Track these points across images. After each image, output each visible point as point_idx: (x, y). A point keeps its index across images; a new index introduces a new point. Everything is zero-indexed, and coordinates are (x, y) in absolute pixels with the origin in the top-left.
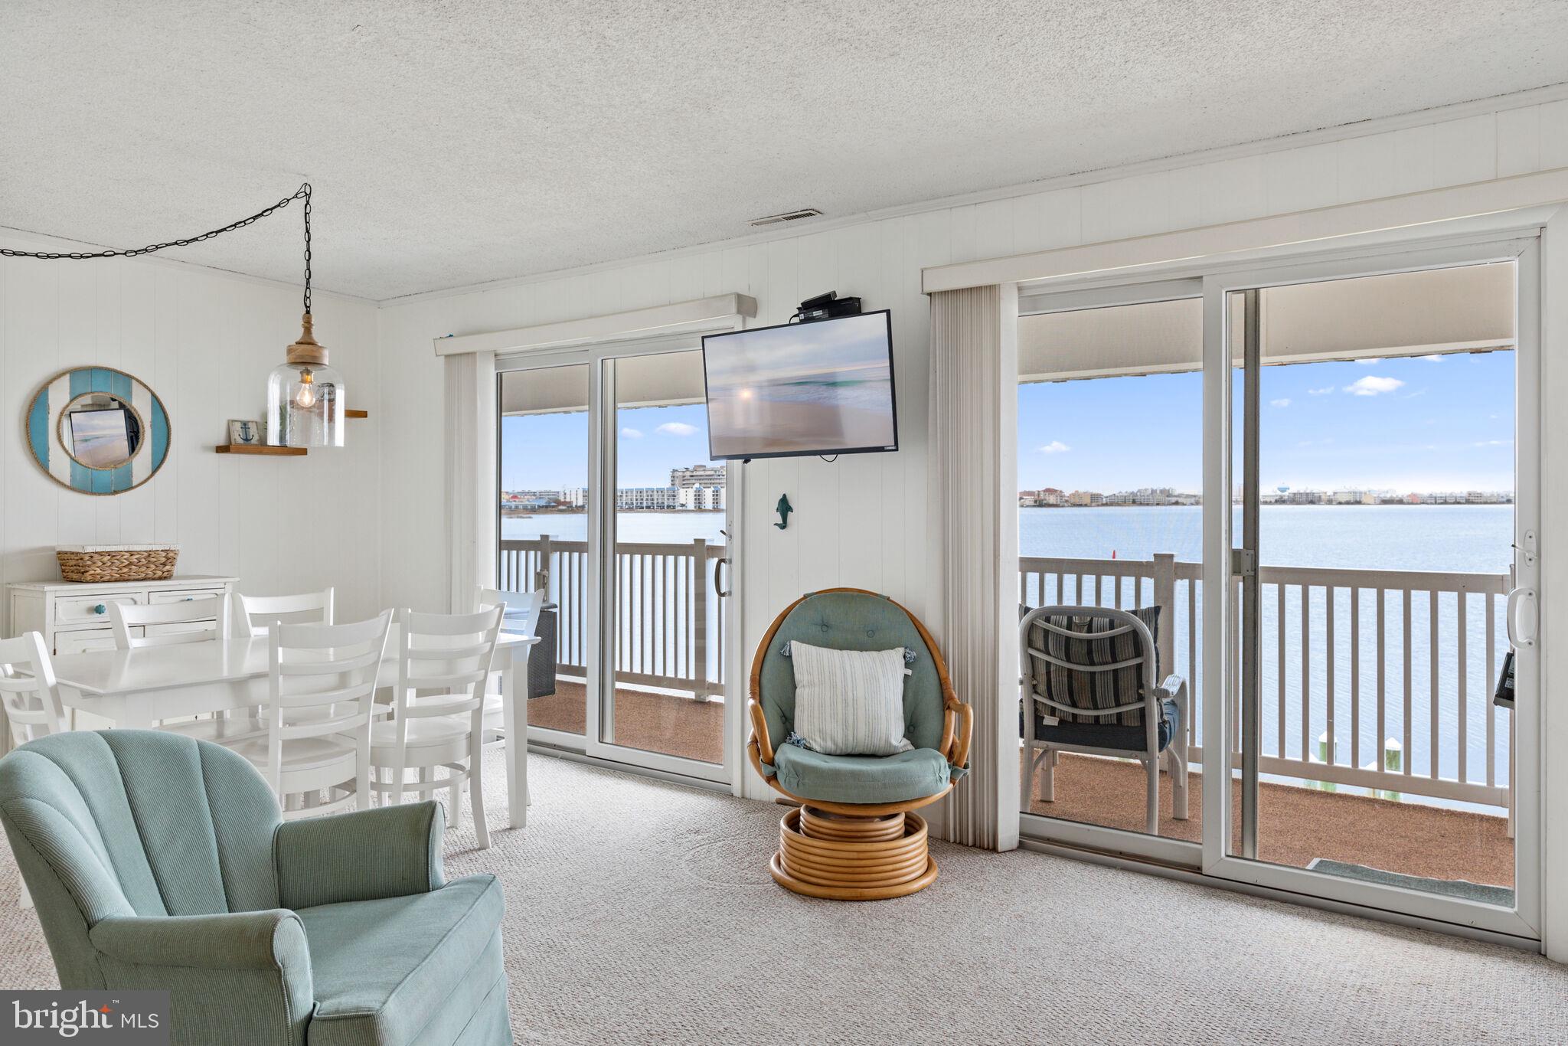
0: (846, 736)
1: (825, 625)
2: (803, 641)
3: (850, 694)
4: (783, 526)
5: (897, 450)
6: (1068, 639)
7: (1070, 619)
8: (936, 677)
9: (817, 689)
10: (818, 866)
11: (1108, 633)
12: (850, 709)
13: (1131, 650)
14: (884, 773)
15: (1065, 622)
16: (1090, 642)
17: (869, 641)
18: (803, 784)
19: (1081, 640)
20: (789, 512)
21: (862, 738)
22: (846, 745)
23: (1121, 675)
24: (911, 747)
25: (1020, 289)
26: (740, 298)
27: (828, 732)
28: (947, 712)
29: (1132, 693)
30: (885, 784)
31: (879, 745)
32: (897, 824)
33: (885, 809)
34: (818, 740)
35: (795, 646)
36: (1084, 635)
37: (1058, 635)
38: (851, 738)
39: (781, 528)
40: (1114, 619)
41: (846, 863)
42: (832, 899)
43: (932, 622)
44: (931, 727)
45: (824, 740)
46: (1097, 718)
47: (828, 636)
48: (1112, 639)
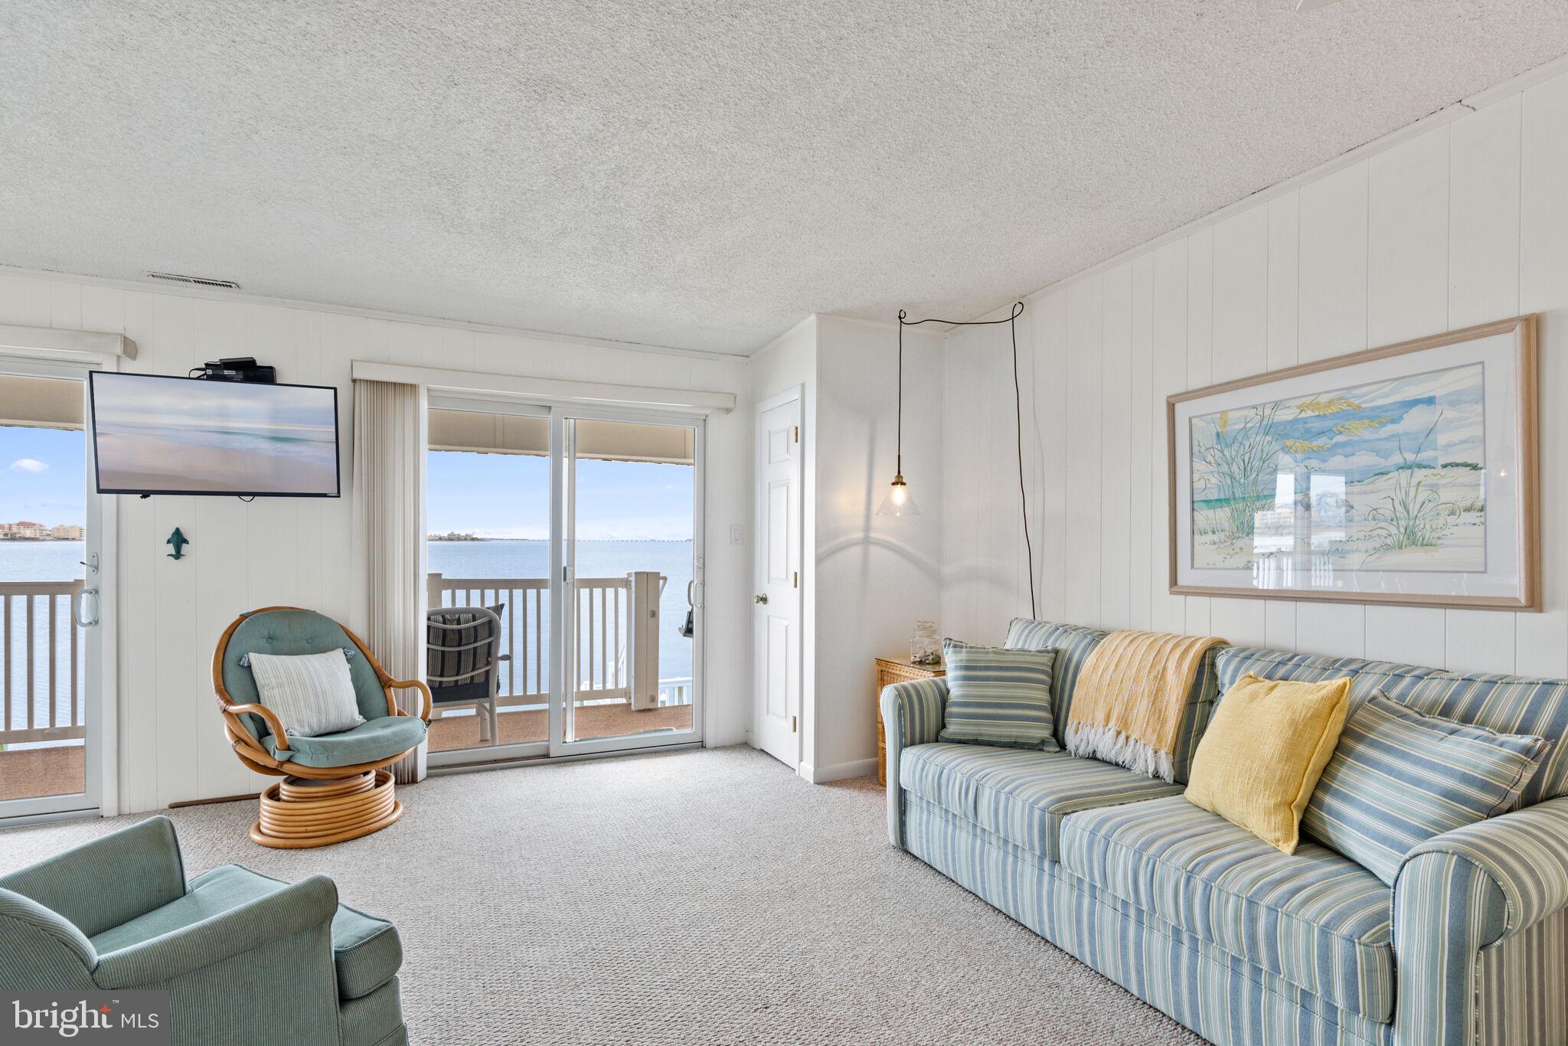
0: (320, 721)
1: (271, 638)
2: (260, 652)
3: (319, 690)
4: (178, 555)
5: (339, 497)
6: (445, 631)
7: (443, 617)
8: (372, 669)
9: (287, 689)
10: (327, 821)
11: (472, 624)
12: (321, 699)
13: (486, 633)
14: (394, 734)
15: (441, 619)
16: (460, 631)
17: (316, 646)
18: (333, 756)
19: (453, 630)
20: (184, 544)
21: (333, 721)
22: (320, 727)
23: (479, 650)
24: (365, 721)
25: (428, 390)
26: (126, 341)
27: (306, 720)
28: (387, 690)
29: (484, 661)
30: (396, 742)
31: (346, 722)
32: (371, 778)
33: (363, 768)
34: (296, 727)
35: (254, 658)
36: (455, 627)
37: (437, 629)
38: (324, 721)
39: (176, 559)
40: (474, 615)
41: (328, 816)
42: (345, 841)
43: (358, 628)
44: (377, 701)
45: (302, 726)
46: (457, 681)
47: (276, 646)
48: (475, 627)
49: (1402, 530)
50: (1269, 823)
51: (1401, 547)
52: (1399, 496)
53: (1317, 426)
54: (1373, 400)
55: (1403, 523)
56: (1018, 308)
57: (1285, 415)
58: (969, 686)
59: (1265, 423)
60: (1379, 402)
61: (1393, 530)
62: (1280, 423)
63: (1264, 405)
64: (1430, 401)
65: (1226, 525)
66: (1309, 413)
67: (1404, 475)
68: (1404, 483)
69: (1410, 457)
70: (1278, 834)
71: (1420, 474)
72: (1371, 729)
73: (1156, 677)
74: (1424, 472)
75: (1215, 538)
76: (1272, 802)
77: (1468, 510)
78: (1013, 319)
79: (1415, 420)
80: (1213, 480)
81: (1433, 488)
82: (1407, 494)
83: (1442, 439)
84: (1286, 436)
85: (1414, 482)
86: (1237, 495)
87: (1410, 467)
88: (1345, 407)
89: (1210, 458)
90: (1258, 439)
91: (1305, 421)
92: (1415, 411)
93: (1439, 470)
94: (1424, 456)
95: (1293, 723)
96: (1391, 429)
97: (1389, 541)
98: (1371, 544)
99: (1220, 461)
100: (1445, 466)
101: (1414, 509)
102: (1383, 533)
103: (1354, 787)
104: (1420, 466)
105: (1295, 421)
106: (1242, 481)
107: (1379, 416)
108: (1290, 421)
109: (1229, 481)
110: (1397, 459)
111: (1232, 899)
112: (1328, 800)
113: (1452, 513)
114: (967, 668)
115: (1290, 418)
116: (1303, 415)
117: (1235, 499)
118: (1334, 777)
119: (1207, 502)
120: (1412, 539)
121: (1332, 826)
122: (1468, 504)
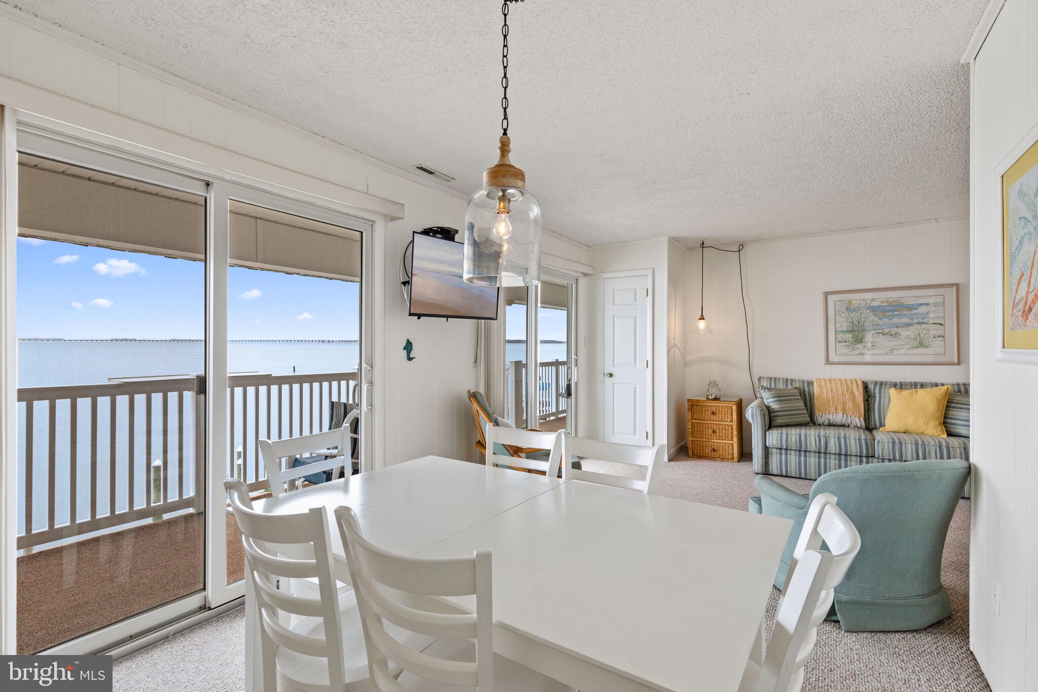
39: (410, 361)
49: (918, 342)
50: (937, 429)
51: (918, 347)
52: (918, 332)
53: (888, 308)
54: (909, 302)
55: (918, 340)
56: (741, 247)
57: (875, 304)
58: (782, 404)
59: (867, 305)
60: (911, 303)
61: (915, 342)
62: (873, 306)
63: (867, 300)
64: (927, 304)
65: (850, 340)
66: (885, 304)
67: (919, 326)
68: (918, 328)
69: (921, 320)
70: (940, 433)
71: (924, 326)
72: (954, 400)
73: (850, 394)
74: (925, 325)
75: (846, 344)
76: (936, 424)
77: (939, 337)
78: (739, 251)
79: (922, 309)
80: (844, 324)
81: (929, 330)
82: (920, 331)
83: (931, 316)
84: (875, 311)
85: (922, 328)
86: (855, 329)
87: (921, 323)
88: (898, 303)
89: (843, 316)
90: (864, 311)
91: (883, 306)
92: (923, 307)
93: (930, 325)
94: (925, 320)
95: (937, 400)
96: (915, 311)
97: (914, 345)
98: (907, 347)
99: (848, 317)
100: (932, 324)
101: (922, 336)
102: (912, 343)
103: (952, 415)
104: (924, 323)
105: (879, 306)
106: (857, 325)
107: (910, 308)
108: (877, 306)
109: (851, 324)
110: (916, 321)
111: (958, 449)
112: (948, 421)
113: (934, 337)
114: (778, 397)
115: (877, 305)
116: (882, 304)
117: (854, 331)
118: (948, 414)
119: (842, 331)
120: (921, 345)
121: (952, 428)
122: (939, 335)
